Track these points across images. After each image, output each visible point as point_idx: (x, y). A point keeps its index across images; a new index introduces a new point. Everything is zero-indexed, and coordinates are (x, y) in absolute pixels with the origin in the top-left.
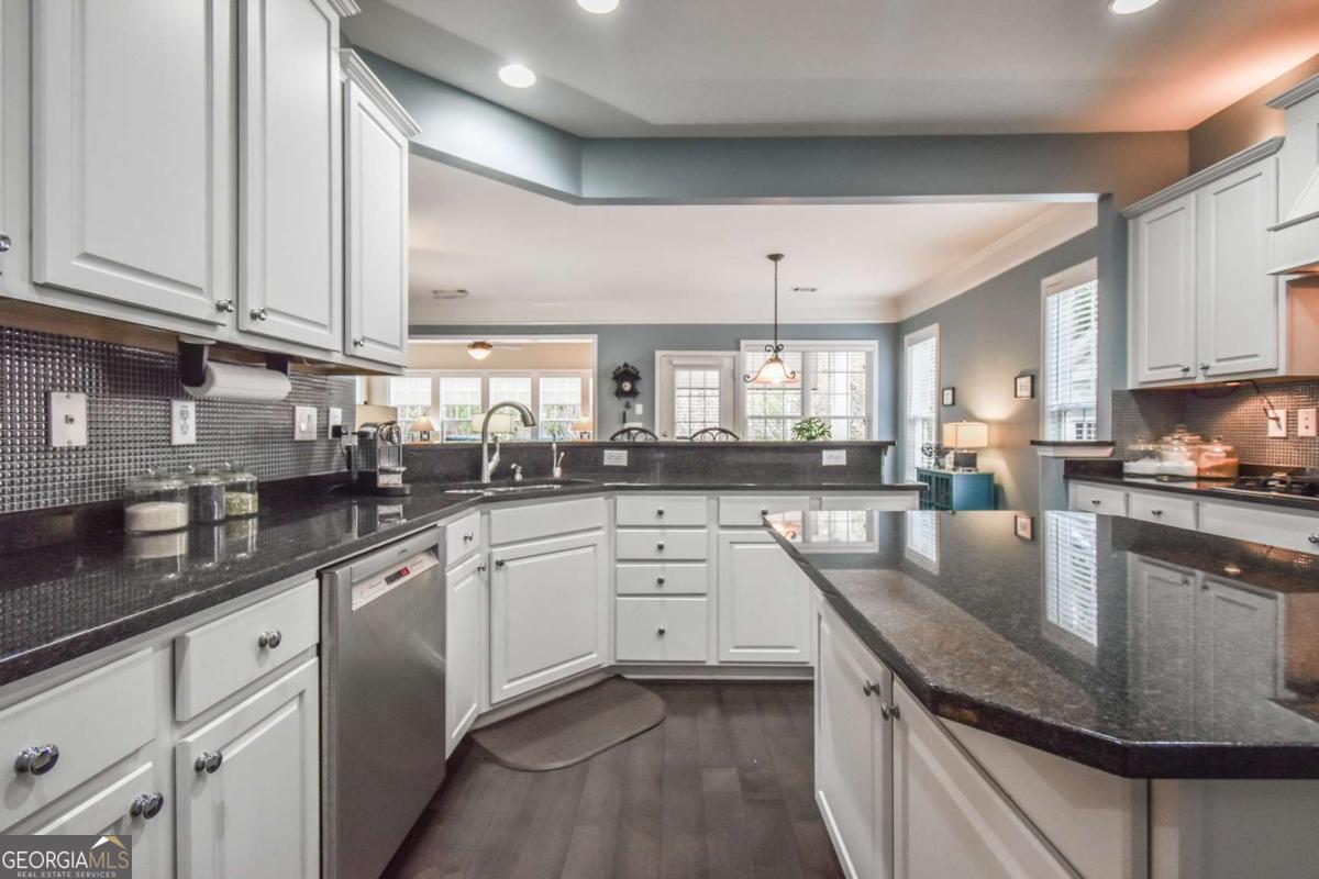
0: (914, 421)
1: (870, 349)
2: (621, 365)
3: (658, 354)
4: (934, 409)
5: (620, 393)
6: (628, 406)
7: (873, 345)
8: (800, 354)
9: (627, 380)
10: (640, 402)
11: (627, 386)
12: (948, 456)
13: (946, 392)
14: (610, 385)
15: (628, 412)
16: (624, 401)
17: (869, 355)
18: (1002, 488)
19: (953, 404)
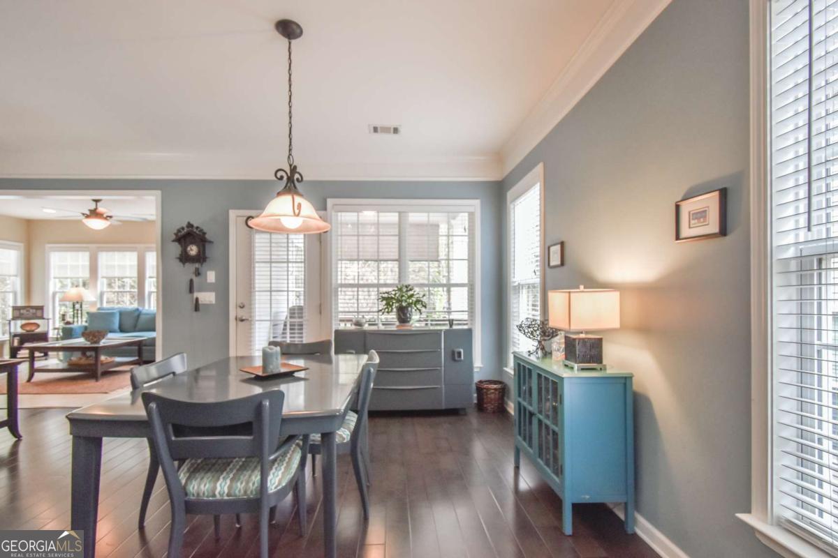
0: (519, 288)
1: (472, 209)
2: (184, 225)
3: (233, 214)
4: (538, 273)
5: (185, 258)
6: (198, 273)
7: (475, 205)
8: (397, 214)
9: (192, 243)
10: (211, 270)
11: (193, 250)
12: (556, 339)
13: (552, 249)
14: (176, 249)
15: (196, 280)
16: (191, 267)
17: (471, 215)
18: (647, 400)
19: (562, 264)
